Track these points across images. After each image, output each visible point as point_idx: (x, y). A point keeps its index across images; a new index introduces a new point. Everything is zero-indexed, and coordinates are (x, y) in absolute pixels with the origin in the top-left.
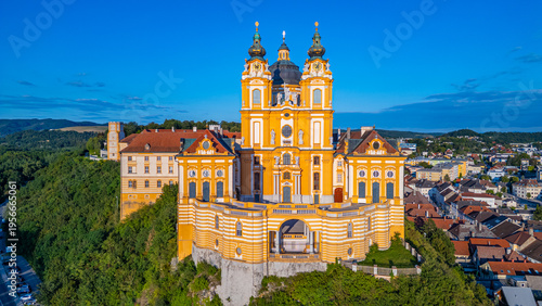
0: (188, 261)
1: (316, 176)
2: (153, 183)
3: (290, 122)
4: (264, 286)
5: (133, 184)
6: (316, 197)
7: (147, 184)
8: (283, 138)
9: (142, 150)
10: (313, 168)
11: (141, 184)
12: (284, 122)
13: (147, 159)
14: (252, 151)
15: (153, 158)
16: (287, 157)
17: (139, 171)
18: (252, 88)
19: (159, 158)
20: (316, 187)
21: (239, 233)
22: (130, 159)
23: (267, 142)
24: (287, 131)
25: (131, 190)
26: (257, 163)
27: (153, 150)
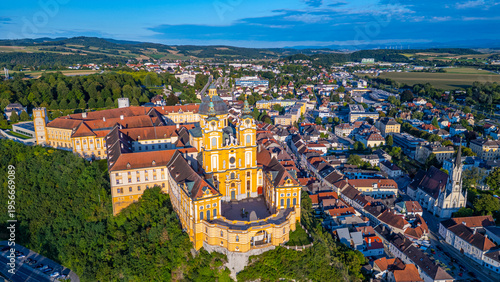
0: (203, 252)
1: (248, 182)
2: (135, 189)
3: (234, 155)
4: (250, 261)
5: (121, 191)
6: (248, 194)
7: (130, 189)
8: (230, 164)
9: (125, 168)
10: (246, 178)
11: (126, 190)
12: (230, 156)
13: (129, 173)
14: (213, 173)
15: (133, 173)
16: (233, 175)
17: (124, 182)
18: (211, 138)
19: (138, 172)
20: (248, 188)
21: (237, 240)
22: (117, 175)
23: (221, 168)
24: (232, 160)
25: (119, 195)
26: (215, 180)
27: (133, 167)
